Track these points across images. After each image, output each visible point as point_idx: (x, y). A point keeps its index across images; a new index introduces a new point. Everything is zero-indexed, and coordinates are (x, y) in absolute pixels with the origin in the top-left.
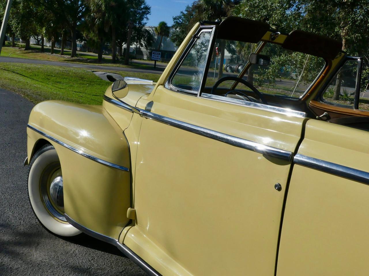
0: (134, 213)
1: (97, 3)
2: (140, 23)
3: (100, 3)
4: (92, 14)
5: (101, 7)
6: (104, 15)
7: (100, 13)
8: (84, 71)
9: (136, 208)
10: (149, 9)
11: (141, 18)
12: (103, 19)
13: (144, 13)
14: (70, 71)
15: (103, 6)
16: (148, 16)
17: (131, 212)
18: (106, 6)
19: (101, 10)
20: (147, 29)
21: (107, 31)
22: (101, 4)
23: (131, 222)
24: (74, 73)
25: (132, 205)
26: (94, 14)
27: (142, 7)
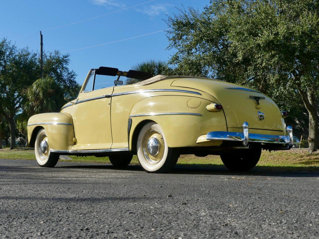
0: (76, 139)
1: (34, 92)
3: (37, 91)
4: (30, 103)
5: (38, 94)
6: (42, 102)
7: (38, 101)
8: (28, 153)
9: (76, 138)
12: (42, 106)
14: (15, 155)
15: (41, 94)
17: (75, 139)
18: (44, 94)
19: (39, 98)
22: (39, 92)
23: (75, 143)
24: (20, 156)
25: (75, 137)
26: (32, 103)
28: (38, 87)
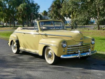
2: (37, 12)
4: (19, 12)
5: (21, 9)
6: (23, 12)
10: (39, 6)
11: (37, 10)
13: (38, 8)
16: (39, 9)
18: (23, 9)
20: (40, 14)
21: (24, 17)
27: (37, 6)
28: (21, 7)
